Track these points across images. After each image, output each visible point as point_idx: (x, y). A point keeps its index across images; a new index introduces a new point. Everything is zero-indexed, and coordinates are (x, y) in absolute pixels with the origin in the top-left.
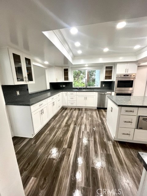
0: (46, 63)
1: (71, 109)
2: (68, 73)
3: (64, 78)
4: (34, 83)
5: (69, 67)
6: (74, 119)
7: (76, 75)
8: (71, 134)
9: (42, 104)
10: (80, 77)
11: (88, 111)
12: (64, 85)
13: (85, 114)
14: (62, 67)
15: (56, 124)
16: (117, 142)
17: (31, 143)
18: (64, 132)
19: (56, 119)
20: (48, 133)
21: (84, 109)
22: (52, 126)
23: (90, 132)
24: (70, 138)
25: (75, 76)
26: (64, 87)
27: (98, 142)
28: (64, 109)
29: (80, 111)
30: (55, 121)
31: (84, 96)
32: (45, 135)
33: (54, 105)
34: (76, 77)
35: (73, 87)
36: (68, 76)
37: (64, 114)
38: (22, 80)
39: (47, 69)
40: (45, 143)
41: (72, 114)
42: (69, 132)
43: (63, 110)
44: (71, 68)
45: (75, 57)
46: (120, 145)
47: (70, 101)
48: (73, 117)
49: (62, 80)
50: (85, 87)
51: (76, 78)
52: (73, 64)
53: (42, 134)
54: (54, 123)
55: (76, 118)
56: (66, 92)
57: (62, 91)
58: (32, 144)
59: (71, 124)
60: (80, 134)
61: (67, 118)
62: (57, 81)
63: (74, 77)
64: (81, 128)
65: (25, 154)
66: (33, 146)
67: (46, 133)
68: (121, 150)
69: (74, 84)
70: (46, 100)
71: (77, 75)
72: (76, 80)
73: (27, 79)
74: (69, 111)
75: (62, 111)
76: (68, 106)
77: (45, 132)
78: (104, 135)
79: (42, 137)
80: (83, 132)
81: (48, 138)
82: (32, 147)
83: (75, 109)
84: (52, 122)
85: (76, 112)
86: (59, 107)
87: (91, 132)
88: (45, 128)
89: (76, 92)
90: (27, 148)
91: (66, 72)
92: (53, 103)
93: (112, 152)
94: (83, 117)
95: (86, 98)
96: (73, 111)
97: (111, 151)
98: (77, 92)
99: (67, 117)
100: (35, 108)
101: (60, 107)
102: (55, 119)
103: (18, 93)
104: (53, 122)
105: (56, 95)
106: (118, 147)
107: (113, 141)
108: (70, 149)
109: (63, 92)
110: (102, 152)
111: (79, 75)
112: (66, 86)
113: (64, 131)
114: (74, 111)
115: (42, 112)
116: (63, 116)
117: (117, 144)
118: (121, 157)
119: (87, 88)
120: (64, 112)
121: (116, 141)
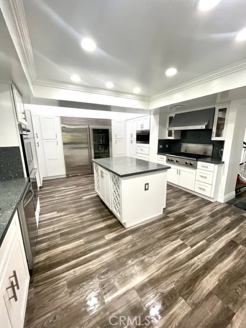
8: (224, 259)
23: (178, 238)
60: (202, 246)
64: (188, 255)
80: (192, 247)
87: (176, 236)
108: (234, 240)
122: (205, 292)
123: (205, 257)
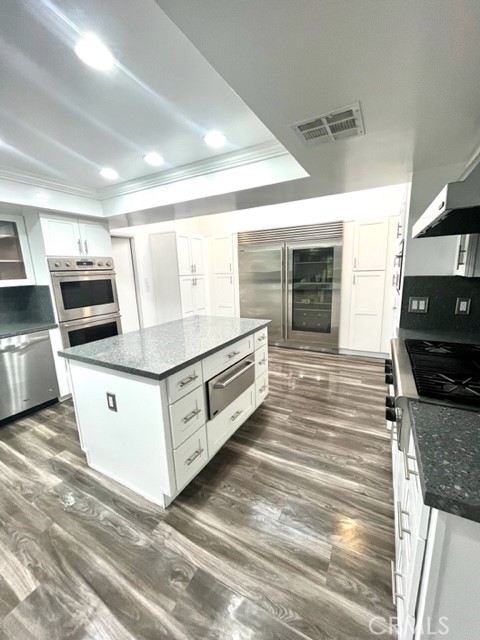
16: (178, 506)
23: (44, 578)
27: (124, 582)
46: (191, 505)
68: (205, 519)
78: (122, 526)
87: (50, 573)
93: (196, 556)
97: (190, 557)
106: (192, 515)
107: (167, 512)
110: (172, 605)
117: (184, 510)
118: (222, 541)
121: (173, 503)
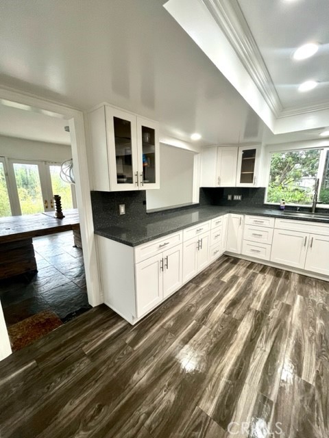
0: (196, 137)
1: (252, 265)
2: (253, 161)
3: (242, 175)
4: (159, 188)
5: (260, 143)
6: (257, 305)
7: (279, 168)
8: (235, 364)
9: (165, 244)
10: (292, 173)
11: (311, 286)
12: (238, 194)
13: (299, 297)
14: (238, 145)
15: (198, 304)
17: (126, 339)
18: (214, 340)
19: (202, 286)
20: (172, 324)
21: (297, 277)
22: (185, 307)
24: (230, 377)
25: (276, 170)
26: (238, 201)
28: (229, 259)
29: (281, 281)
30: (197, 290)
31: (304, 235)
32: (162, 327)
33: (199, 247)
34: (278, 174)
35: (266, 202)
36: (253, 171)
37: (226, 279)
38: (130, 181)
39: (196, 153)
40: (155, 356)
41: (250, 282)
42: (232, 348)
43: (227, 264)
44: (267, 146)
45: (284, 109)
47: (250, 243)
48: (254, 295)
49: (232, 180)
50: (311, 206)
51: (277, 177)
52: (275, 133)
53: (156, 322)
54: (194, 297)
55: (263, 303)
56: (242, 216)
57: (230, 212)
58: (127, 342)
59: (241, 319)
61: (231, 295)
62: (219, 183)
63: (273, 175)
64: (278, 352)
65: (103, 369)
66: (125, 353)
67: (165, 323)
69: (269, 194)
70: (180, 232)
71: (281, 169)
72: (277, 181)
73: (141, 179)
74: (243, 269)
75: (221, 265)
76: (241, 255)
77: (164, 318)
79: (154, 331)
81: (167, 343)
82: (123, 353)
83: (264, 269)
84: (190, 292)
85: (264, 279)
86: (215, 253)
88: (168, 305)
89: (272, 219)
90: (113, 349)
91: (249, 159)
92: (200, 242)
94: (288, 308)
95: (308, 243)
96: (254, 275)
98: (278, 220)
99: (234, 289)
100: (147, 252)
101: (219, 254)
102: (197, 286)
103: (122, 210)
104: (192, 294)
105: (210, 221)
109: (233, 215)
111: (289, 169)
112: (242, 198)
113: (215, 336)
114: (260, 276)
115: (164, 264)
116: (223, 282)
119: (318, 210)
120: (228, 270)
122: (245, 319)
123: (258, 358)
